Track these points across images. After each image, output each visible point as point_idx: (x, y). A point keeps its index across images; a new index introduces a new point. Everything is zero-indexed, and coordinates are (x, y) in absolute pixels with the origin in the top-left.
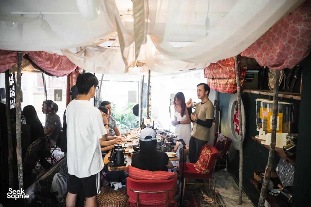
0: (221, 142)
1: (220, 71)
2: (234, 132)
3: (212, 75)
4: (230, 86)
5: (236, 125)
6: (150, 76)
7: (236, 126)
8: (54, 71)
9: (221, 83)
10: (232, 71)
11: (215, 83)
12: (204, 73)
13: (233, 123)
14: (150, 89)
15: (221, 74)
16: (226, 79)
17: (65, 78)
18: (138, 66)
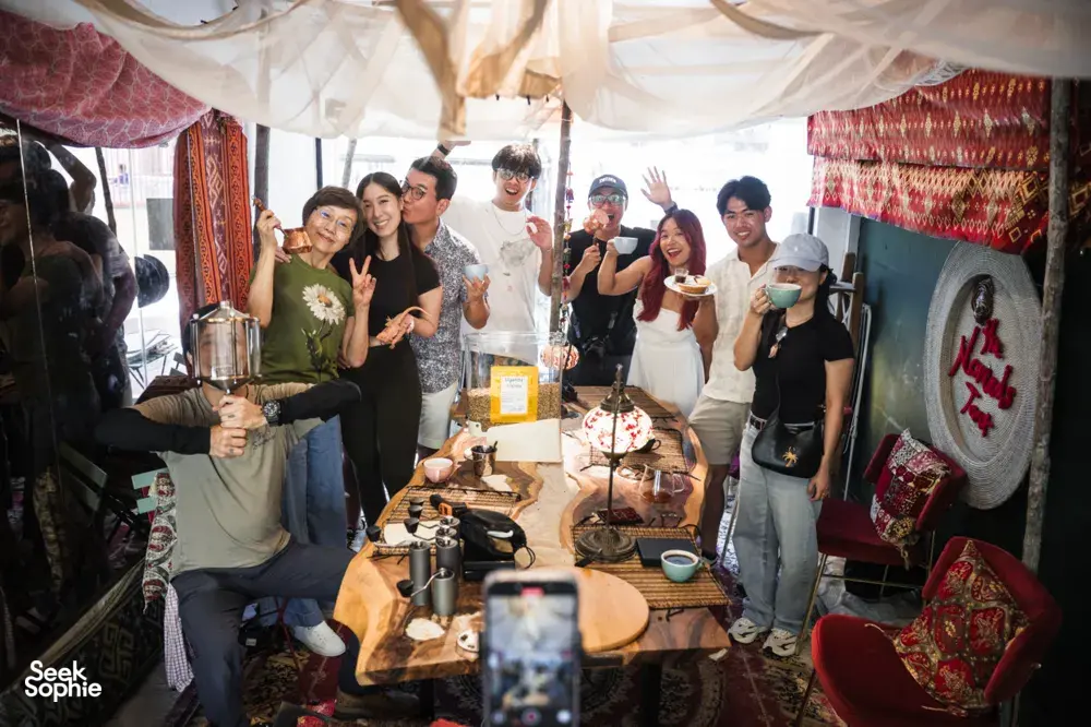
0: (909, 477)
1: (929, 125)
2: (957, 420)
3: (867, 145)
4: (996, 209)
5: (969, 385)
6: (565, 145)
7: (968, 393)
8: (73, 122)
9: (918, 185)
10: (1022, 129)
11: (877, 185)
12: (810, 134)
13: (953, 373)
14: (566, 203)
15: (931, 142)
16: (966, 170)
17: (166, 154)
18: (528, 97)
